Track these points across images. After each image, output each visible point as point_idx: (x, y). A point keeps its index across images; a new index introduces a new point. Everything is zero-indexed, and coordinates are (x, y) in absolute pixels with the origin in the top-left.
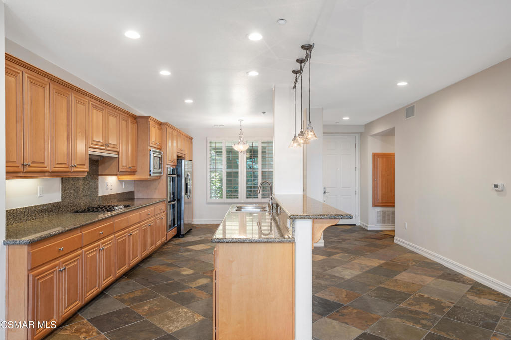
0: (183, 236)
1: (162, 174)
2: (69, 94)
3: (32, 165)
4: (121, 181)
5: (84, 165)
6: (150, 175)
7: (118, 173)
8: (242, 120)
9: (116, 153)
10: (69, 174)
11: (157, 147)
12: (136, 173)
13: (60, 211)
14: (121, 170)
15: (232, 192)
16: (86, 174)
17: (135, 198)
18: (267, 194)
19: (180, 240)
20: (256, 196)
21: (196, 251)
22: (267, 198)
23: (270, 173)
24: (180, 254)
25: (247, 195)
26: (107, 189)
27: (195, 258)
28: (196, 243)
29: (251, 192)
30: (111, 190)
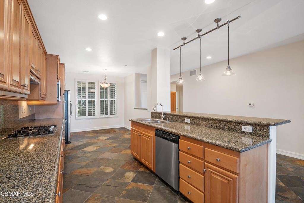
4: (29, 106)
6: (58, 101)
8: (106, 69)
9: (39, 80)
12: (46, 99)
18: (113, 112)
19: (70, 146)
20: (106, 114)
21: (92, 151)
22: (113, 114)
23: (114, 101)
24: (84, 156)
25: (101, 113)
26: (22, 113)
27: (99, 157)
28: (84, 146)
29: (104, 112)
30: (24, 113)
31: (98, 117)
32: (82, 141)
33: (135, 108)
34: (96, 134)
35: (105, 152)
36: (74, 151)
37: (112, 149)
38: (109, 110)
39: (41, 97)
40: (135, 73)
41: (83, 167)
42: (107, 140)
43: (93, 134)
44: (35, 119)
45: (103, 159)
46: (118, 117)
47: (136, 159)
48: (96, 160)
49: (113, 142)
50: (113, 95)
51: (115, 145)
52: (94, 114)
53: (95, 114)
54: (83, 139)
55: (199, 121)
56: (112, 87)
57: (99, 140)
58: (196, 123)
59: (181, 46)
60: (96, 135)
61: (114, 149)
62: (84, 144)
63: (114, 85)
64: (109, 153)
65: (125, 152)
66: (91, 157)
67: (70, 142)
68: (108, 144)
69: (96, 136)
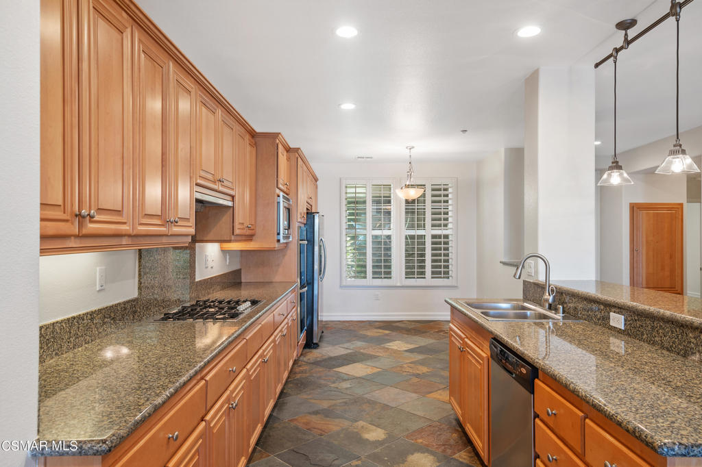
0: (316, 346)
1: (291, 240)
2: (165, 63)
3: (97, 218)
4: (224, 252)
5: (187, 220)
6: (279, 241)
7: (233, 238)
8: (413, 147)
9: (229, 198)
10: (164, 240)
11: (285, 190)
12: (254, 238)
13: (136, 317)
14: (237, 231)
15: (383, 268)
16: (189, 239)
17: (243, 281)
18: (441, 270)
19: (314, 354)
20: (422, 274)
21: (357, 378)
22: (441, 278)
23: (446, 237)
24: (333, 385)
25: (407, 273)
26: (207, 268)
27: (366, 396)
28: (345, 359)
29: (414, 268)
30: (212, 267)
31: (399, 284)
32: (346, 345)
33: (504, 263)
34: (387, 332)
35: (387, 386)
36: (317, 369)
37: (411, 379)
38: (428, 264)
39: (235, 234)
40: (506, 150)
41: (319, 413)
42: (408, 354)
43: (381, 331)
44: (241, 283)
45: (372, 403)
46: (456, 287)
47: (458, 421)
48: (356, 402)
49: (422, 363)
50: (440, 218)
51: (424, 369)
52: (388, 274)
53: (390, 273)
54: (349, 341)
55: (653, 328)
56: (440, 193)
57: (388, 349)
58: (643, 335)
59: (617, 50)
60: (387, 335)
61: (415, 380)
62: (346, 355)
63: (446, 190)
64: (397, 391)
65: (441, 395)
66: (348, 392)
67: (316, 344)
68: (405, 365)
69: (386, 337)
